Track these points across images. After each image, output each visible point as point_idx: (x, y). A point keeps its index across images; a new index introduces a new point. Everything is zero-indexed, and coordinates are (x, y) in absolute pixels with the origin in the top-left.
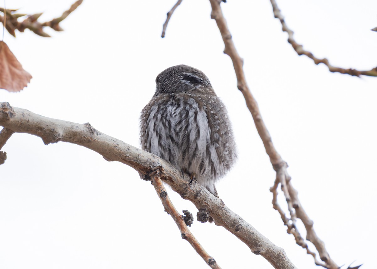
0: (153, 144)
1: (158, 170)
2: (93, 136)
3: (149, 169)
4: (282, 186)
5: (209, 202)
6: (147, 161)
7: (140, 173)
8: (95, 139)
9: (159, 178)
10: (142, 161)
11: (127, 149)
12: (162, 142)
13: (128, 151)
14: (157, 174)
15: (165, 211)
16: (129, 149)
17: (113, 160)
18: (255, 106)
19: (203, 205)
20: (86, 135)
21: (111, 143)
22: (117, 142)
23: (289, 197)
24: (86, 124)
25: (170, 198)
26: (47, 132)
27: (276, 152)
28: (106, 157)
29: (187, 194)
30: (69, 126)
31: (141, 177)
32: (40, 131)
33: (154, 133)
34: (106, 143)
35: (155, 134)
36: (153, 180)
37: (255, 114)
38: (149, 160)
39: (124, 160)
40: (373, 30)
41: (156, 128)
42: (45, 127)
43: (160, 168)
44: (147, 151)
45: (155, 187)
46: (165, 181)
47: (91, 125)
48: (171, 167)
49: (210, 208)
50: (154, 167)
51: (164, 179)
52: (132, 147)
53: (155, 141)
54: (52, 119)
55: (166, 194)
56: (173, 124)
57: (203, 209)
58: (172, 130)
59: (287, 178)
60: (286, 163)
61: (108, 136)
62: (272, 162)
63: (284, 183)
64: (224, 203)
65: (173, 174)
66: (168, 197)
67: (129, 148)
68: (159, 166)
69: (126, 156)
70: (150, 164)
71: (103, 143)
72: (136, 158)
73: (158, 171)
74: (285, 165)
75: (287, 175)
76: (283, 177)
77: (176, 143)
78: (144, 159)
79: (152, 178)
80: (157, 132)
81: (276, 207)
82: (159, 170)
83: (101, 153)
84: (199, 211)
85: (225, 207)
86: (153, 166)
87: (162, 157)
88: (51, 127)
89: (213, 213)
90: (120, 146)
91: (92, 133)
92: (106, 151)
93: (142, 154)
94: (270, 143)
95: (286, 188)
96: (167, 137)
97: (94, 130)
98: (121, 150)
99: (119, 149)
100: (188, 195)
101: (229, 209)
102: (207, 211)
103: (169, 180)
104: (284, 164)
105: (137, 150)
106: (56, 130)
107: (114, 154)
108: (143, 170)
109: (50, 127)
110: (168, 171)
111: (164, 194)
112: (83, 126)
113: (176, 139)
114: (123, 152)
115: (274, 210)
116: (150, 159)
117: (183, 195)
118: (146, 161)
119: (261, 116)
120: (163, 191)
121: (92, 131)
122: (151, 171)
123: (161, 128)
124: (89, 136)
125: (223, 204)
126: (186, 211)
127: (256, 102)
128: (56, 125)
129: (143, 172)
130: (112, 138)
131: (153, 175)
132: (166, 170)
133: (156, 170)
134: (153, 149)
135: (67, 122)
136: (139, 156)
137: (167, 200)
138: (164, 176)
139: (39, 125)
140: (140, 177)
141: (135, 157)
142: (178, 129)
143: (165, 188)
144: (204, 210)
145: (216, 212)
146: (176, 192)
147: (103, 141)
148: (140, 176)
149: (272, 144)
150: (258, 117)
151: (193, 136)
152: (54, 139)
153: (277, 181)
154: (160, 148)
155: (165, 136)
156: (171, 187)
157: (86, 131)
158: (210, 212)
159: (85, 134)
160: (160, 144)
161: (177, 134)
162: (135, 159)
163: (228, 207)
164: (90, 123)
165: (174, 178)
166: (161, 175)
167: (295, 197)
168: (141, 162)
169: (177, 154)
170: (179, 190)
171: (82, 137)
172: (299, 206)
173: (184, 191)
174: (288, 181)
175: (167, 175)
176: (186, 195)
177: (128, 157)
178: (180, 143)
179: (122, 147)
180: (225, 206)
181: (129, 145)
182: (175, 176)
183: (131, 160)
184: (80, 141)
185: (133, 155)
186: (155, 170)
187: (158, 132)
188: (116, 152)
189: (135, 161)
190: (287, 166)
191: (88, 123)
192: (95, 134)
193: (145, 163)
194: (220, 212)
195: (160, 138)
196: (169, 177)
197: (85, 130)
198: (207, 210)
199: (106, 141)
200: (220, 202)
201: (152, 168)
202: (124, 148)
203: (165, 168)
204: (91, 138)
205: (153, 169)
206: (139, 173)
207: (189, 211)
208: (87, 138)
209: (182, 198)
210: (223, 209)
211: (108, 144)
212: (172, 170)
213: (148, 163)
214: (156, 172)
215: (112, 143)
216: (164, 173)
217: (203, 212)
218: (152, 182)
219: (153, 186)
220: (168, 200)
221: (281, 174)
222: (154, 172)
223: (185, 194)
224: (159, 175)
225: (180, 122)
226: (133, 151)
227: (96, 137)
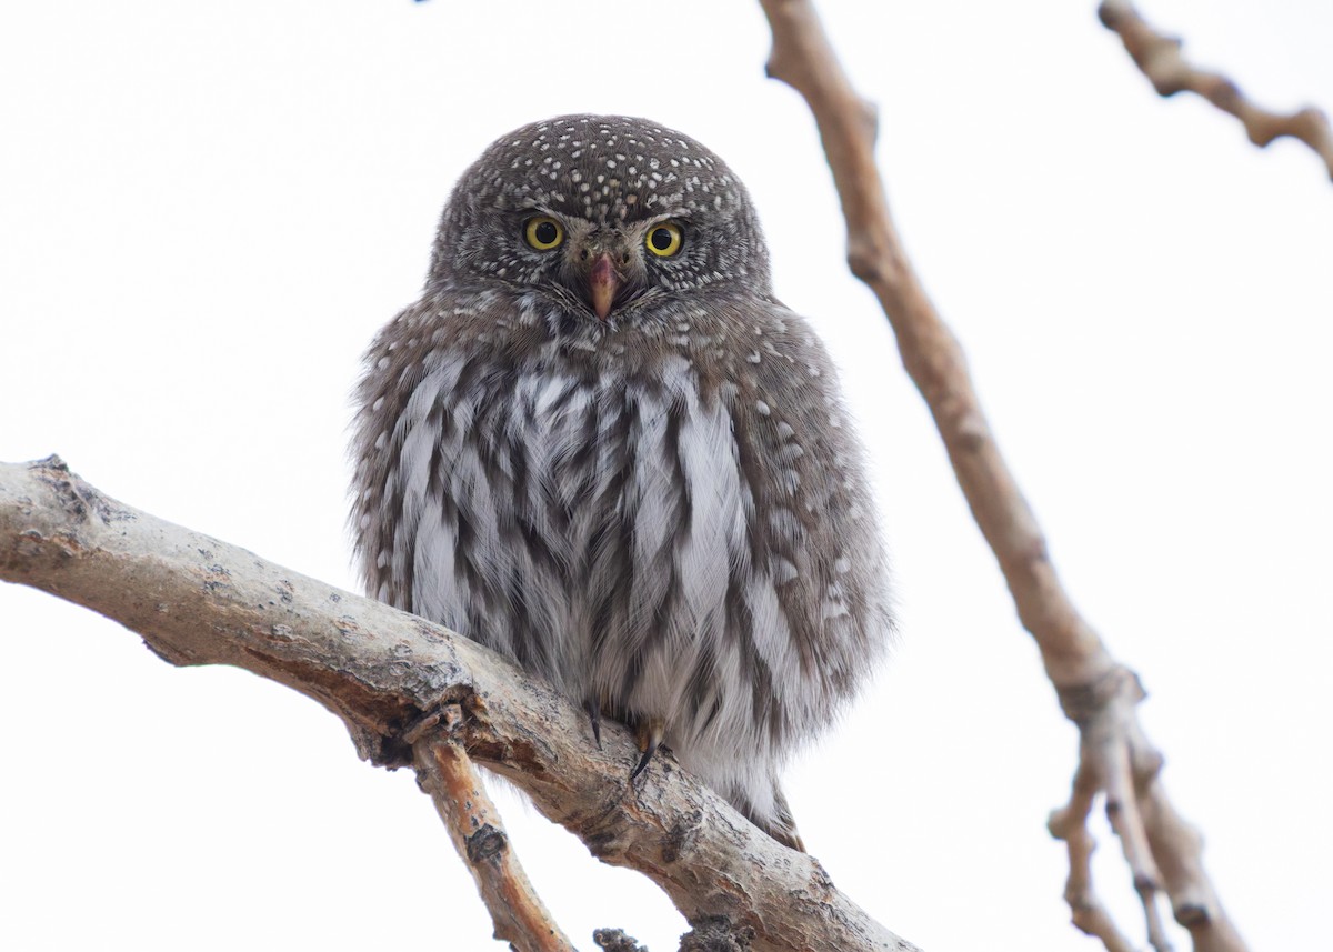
0: (426, 559)
1: (452, 707)
2: (82, 532)
3: (401, 701)
4: (1113, 809)
5: (744, 875)
6: (392, 660)
7: (353, 724)
8: (95, 544)
9: (461, 752)
10: (362, 662)
11: (276, 598)
12: (480, 557)
13: (285, 606)
14: (450, 728)
15: (497, 936)
16: (286, 598)
17: (200, 660)
18: (950, 362)
19: (712, 893)
20: (44, 526)
21: (188, 566)
22: (217, 560)
23: (1149, 867)
24: (41, 465)
25: (526, 870)
27: (1074, 618)
28: (162, 643)
29: (622, 835)
31: (359, 748)
33: (431, 502)
34: (160, 565)
35: (433, 512)
36: (429, 764)
37: (950, 407)
38: (401, 653)
39: (262, 657)
41: (442, 476)
43: (466, 697)
44: (392, 603)
45: (438, 803)
46: (497, 766)
47: (72, 469)
48: (525, 686)
49: (754, 909)
50: (430, 690)
51: (491, 754)
52: (307, 583)
53: (437, 547)
55: (500, 842)
56: (538, 460)
57: (714, 919)
58: (534, 495)
59: (1142, 762)
60: (1136, 677)
61: (167, 524)
62: (1051, 673)
63: (1124, 790)
64: (834, 878)
65: (540, 724)
66: (510, 858)
67: (286, 589)
68: (461, 687)
69: (272, 637)
70: (408, 676)
71: (141, 568)
72: (331, 646)
73: (455, 716)
74: (1128, 687)
75: (1139, 744)
76: (1118, 759)
77: (557, 567)
78: (372, 646)
79: (422, 754)
80: (447, 501)
81: (1086, 917)
82: (458, 707)
83: (132, 623)
84: (689, 929)
85: (834, 901)
86: (427, 684)
87: (477, 632)
89: (771, 940)
90: (235, 579)
91: (79, 511)
92: (156, 608)
93: (361, 622)
94: (1039, 568)
95: (1132, 817)
96: (505, 532)
97: (89, 496)
98: (243, 605)
99: (229, 599)
100: (627, 844)
101: (861, 913)
102: (736, 928)
103: (517, 760)
104: (1120, 681)
105: (335, 598)
107: (202, 623)
108: (367, 711)
110: (512, 709)
111: (491, 845)
112: (25, 476)
113: (554, 543)
114: (257, 612)
115: (1078, 935)
116: (406, 646)
117: (601, 843)
118: (383, 659)
119: (983, 421)
120: (481, 826)
121: (79, 502)
122: (417, 714)
123: (473, 477)
124: (61, 529)
125: (826, 886)
126: (615, 933)
127: (956, 343)
129: (366, 720)
130: (192, 534)
131: (427, 738)
132: (495, 707)
133: (445, 710)
134: (425, 591)
136: (343, 632)
137: (504, 874)
138: (489, 738)
140: (353, 749)
141: (320, 639)
142: (566, 490)
143: (493, 809)
144: (720, 920)
145: (785, 929)
146: (560, 828)
147: (142, 556)
148: (356, 742)
149: (1052, 572)
150: (969, 425)
151: (653, 526)
153: (1088, 781)
154: (467, 590)
155: (494, 526)
156: (528, 799)
157: (44, 501)
158: (751, 935)
159: (36, 522)
160: (464, 565)
161: (561, 519)
162: (324, 651)
163: (854, 899)
164: (64, 459)
165: (544, 750)
166: (470, 733)
167: (1189, 863)
168: (358, 668)
169: (561, 618)
170: (575, 814)
171: (18, 540)
172: (1213, 912)
173: (606, 822)
174: (1144, 779)
175: (503, 734)
176: (614, 844)
177: (284, 638)
178: (575, 561)
179: (248, 586)
180: (836, 898)
181: (286, 571)
182: (548, 740)
183: (300, 659)
184: (8, 560)
185: (312, 627)
186: (436, 707)
187: (456, 499)
188: (217, 614)
189: (322, 659)
190: (1141, 694)
191: (54, 456)
192: (95, 518)
193: (379, 669)
194: (809, 929)
195: (466, 533)
196: (515, 743)
197: (36, 497)
198: (734, 920)
199: (157, 556)
200: (808, 876)
201: (420, 695)
202: (263, 589)
203: (495, 697)
204: (72, 540)
205: (426, 704)
206: (347, 725)
207: (628, 933)
208: (50, 542)
209: (596, 859)
210: (826, 914)
211: (171, 572)
212: (533, 704)
213: (398, 672)
214: (444, 721)
215: (193, 566)
216: (485, 726)
217: (714, 932)
218: (422, 776)
219: (428, 799)
220: (513, 872)
221: (1106, 740)
222: (430, 719)
223: (611, 837)
224: (457, 735)
225: (584, 454)
226: (313, 606)
227: (98, 533)
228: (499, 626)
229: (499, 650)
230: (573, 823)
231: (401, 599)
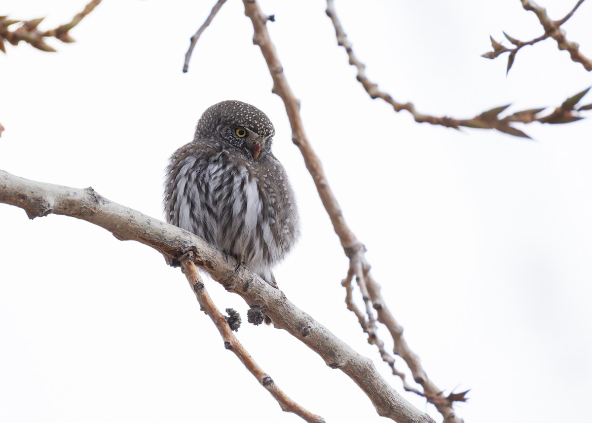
0: (182, 213)
1: (191, 252)
2: (97, 206)
3: (178, 250)
4: (358, 279)
5: (264, 295)
6: (175, 240)
8: (101, 209)
9: (193, 263)
10: (168, 240)
11: (146, 224)
12: (196, 213)
13: (148, 226)
14: (190, 257)
15: (201, 310)
16: (149, 224)
17: (127, 239)
18: (318, 166)
19: (256, 300)
20: (88, 205)
21: (124, 215)
22: (131, 214)
23: (367, 294)
24: (87, 189)
25: (209, 293)
26: (32, 201)
27: (349, 231)
28: (118, 235)
29: (233, 285)
30: (63, 192)
31: (167, 262)
32: (22, 200)
33: (184, 198)
34: (117, 215)
35: (185, 200)
36: (184, 266)
37: (318, 177)
38: (178, 238)
39: (144, 239)
40: (484, 56)
41: (187, 191)
42: (29, 195)
43: (194, 249)
44: (174, 224)
45: (187, 276)
46: (202, 267)
47: (95, 190)
48: (209, 247)
49: (266, 304)
50: (185, 247)
51: (200, 264)
52: (154, 220)
53: (185, 210)
54: (38, 183)
55: (202, 286)
56: (212, 189)
57: (256, 306)
58: (210, 198)
59: (365, 268)
60: (364, 246)
61: (119, 205)
62: (343, 244)
63: (361, 274)
64: (286, 296)
65: (213, 257)
66: (205, 290)
67: (149, 221)
68: (193, 247)
69: (145, 234)
70: (179, 244)
71: (112, 216)
72: (160, 236)
73: (191, 254)
74: (362, 248)
75: (365, 263)
76: (359, 267)
77: (214, 216)
78: (170, 236)
79: (183, 263)
80: (188, 197)
81: (351, 307)
82: (192, 252)
83: (110, 230)
84: (250, 309)
85: (287, 302)
86: (184, 246)
87: (195, 232)
88: (38, 195)
89: (270, 312)
90: (136, 219)
91: (97, 201)
92: (116, 226)
93: (168, 230)
94: (340, 218)
95: (362, 281)
96: (202, 206)
97: (99, 197)
98: (138, 225)
99: (134, 224)
100: (234, 287)
101: (293, 305)
102: (262, 308)
103: (207, 265)
104: (360, 247)
105: (161, 224)
106: (44, 198)
107: (127, 230)
108: (169, 252)
109: (36, 195)
110: (206, 252)
111: (200, 287)
112: (83, 192)
113: (214, 210)
114: (141, 227)
115: (348, 311)
116: (179, 236)
117: (228, 286)
118: (173, 239)
119: (326, 180)
120: (197, 282)
121: (96, 199)
122: (182, 253)
123: (195, 192)
124: (92, 206)
125: (285, 298)
126: (231, 309)
127: (319, 161)
128: (44, 191)
129: (169, 255)
130: (125, 207)
131: (184, 259)
132: (202, 252)
133: (189, 253)
134: (182, 222)
135: (61, 187)
136: (163, 233)
137: (203, 294)
138: (200, 260)
139: (21, 192)
140: (165, 262)
141: (157, 234)
142: (217, 196)
143: (201, 278)
144: (258, 306)
145: (274, 309)
146: (217, 283)
147: (113, 213)
148: (166, 260)
149: (343, 219)
150: (322, 182)
151: (237, 207)
152: (42, 211)
153: (351, 272)
154: (192, 221)
155: (200, 205)
156: (209, 276)
157: (88, 198)
158: (265, 310)
159: (86, 204)
160: (192, 215)
161: (215, 203)
162: (158, 237)
163: (292, 302)
164: (93, 188)
165: (214, 263)
166: (195, 258)
167: (377, 293)
168: (167, 242)
169: (216, 230)
170: (221, 279)
171: (81, 208)
172: (383, 306)
173: (230, 281)
174: (366, 272)
175: (203, 259)
176: (231, 287)
177: (148, 234)
178: (219, 215)
179: (139, 220)
180: (287, 301)
181: (149, 217)
182: (215, 260)
183: (152, 239)
184: (79, 213)
185: (155, 231)
186: (186, 252)
187: (191, 198)
188: (131, 227)
189: (158, 239)
190: (365, 250)
191: (91, 187)
192: (101, 203)
193: (172, 242)
194: (280, 309)
195: (193, 207)
196: (206, 261)
197: (86, 197)
198: (261, 307)
199: (116, 213)
200: (280, 296)
201: (182, 249)
202: (143, 221)
203: (201, 250)
204: (95, 208)
205: (184, 251)
206: (164, 256)
207: (234, 310)
208: (89, 209)
209: (226, 291)
210: (284, 305)
211: (120, 217)
212: (211, 251)
213: (177, 243)
214: (188, 255)
215: (125, 215)
216: (199, 257)
217: (256, 310)
218: (183, 269)
219: (184, 275)
220: (206, 294)
221: (356, 262)
222: (185, 255)
223: (230, 285)
224: (192, 259)
225: (220, 188)
226: (156, 226)
227: (101, 207)
228: (200, 230)
229: (202, 237)
230: (220, 281)
231: (176, 224)
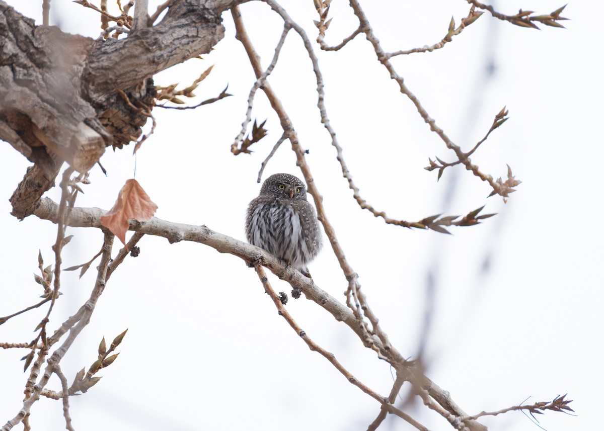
1: (260, 259)
2: (208, 236)
3: (253, 259)
5: (301, 282)
6: (252, 253)
7: (246, 261)
9: (261, 265)
11: (235, 244)
12: (263, 236)
16: (237, 244)
17: (225, 252)
18: (332, 232)
19: (297, 284)
20: (203, 235)
21: (223, 240)
22: (227, 239)
24: (202, 226)
26: (172, 234)
28: (219, 250)
30: (189, 228)
32: (166, 234)
33: (256, 227)
36: (257, 267)
37: (332, 238)
39: (233, 252)
41: (258, 223)
42: (170, 231)
43: (262, 258)
44: (251, 244)
46: (266, 267)
47: (207, 227)
49: (302, 286)
51: (266, 265)
52: (240, 242)
53: (257, 234)
54: (175, 223)
55: (266, 279)
56: (272, 222)
57: (297, 288)
58: (271, 226)
59: (358, 287)
61: (220, 234)
65: (272, 261)
66: (268, 281)
68: (261, 256)
69: (234, 249)
70: (254, 255)
71: (216, 241)
72: (243, 250)
73: (260, 261)
76: (354, 286)
77: (274, 238)
79: (255, 266)
83: (215, 248)
84: (293, 289)
85: (314, 285)
86: (256, 256)
87: (263, 248)
89: (304, 291)
91: (208, 233)
92: (219, 245)
93: (247, 247)
96: (267, 232)
98: (231, 245)
99: (229, 244)
100: (284, 277)
103: (269, 266)
104: (355, 275)
105: (244, 243)
106: (178, 232)
107: (224, 247)
108: (248, 260)
109: (174, 231)
110: (268, 259)
112: (200, 228)
113: (274, 234)
114: (233, 246)
116: (254, 250)
117: (281, 277)
118: (250, 252)
120: (264, 276)
121: (208, 231)
122: (255, 261)
123: (263, 223)
124: (205, 235)
125: (314, 283)
126: (282, 292)
128: (179, 229)
130: (223, 235)
131: (256, 264)
134: (256, 242)
135: (188, 225)
136: (245, 249)
137: (267, 283)
138: (265, 263)
139: (165, 230)
140: (246, 265)
141: (241, 250)
142: (276, 225)
143: (266, 273)
146: (275, 275)
147: (217, 239)
150: (334, 240)
151: (287, 232)
152: (177, 240)
154: (261, 241)
155: (265, 231)
156: (270, 271)
160: (261, 237)
161: (275, 230)
163: (316, 285)
164: (206, 225)
165: (273, 264)
166: (263, 262)
167: (364, 301)
168: (247, 254)
169: (275, 245)
171: (199, 236)
172: (367, 307)
173: (281, 274)
175: (267, 263)
177: (236, 249)
178: (277, 236)
179: (231, 242)
181: (237, 240)
185: (240, 248)
186: (258, 259)
187: (260, 227)
188: (227, 246)
189: (242, 252)
191: (204, 225)
192: (210, 234)
193: (250, 254)
194: (310, 289)
195: (261, 232)
196: (269, 263)
197: (202, 231)
199: (219, 239)
202: (233, 243)
203: (266, 258)
204: (207, 237)
205: (256, 259)
207: (284, 292)
208: (204, 237)
209: (280, 280)
210: (313, 287)
211: (221, 241)
212: (271, 257)
213: (252, 255)
216: (265, 261)
217: (296, 290)
218: (256, 269)
219: (256, 272)
221: (353, 284)
222: (257, 261)
224: (261, 263)
225: (278, 220)
226: (241, 245)
227: (211, 236)
228: (266, 246)
229: (267, 250)
230: (277, 274)
231: (252, 241)
